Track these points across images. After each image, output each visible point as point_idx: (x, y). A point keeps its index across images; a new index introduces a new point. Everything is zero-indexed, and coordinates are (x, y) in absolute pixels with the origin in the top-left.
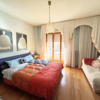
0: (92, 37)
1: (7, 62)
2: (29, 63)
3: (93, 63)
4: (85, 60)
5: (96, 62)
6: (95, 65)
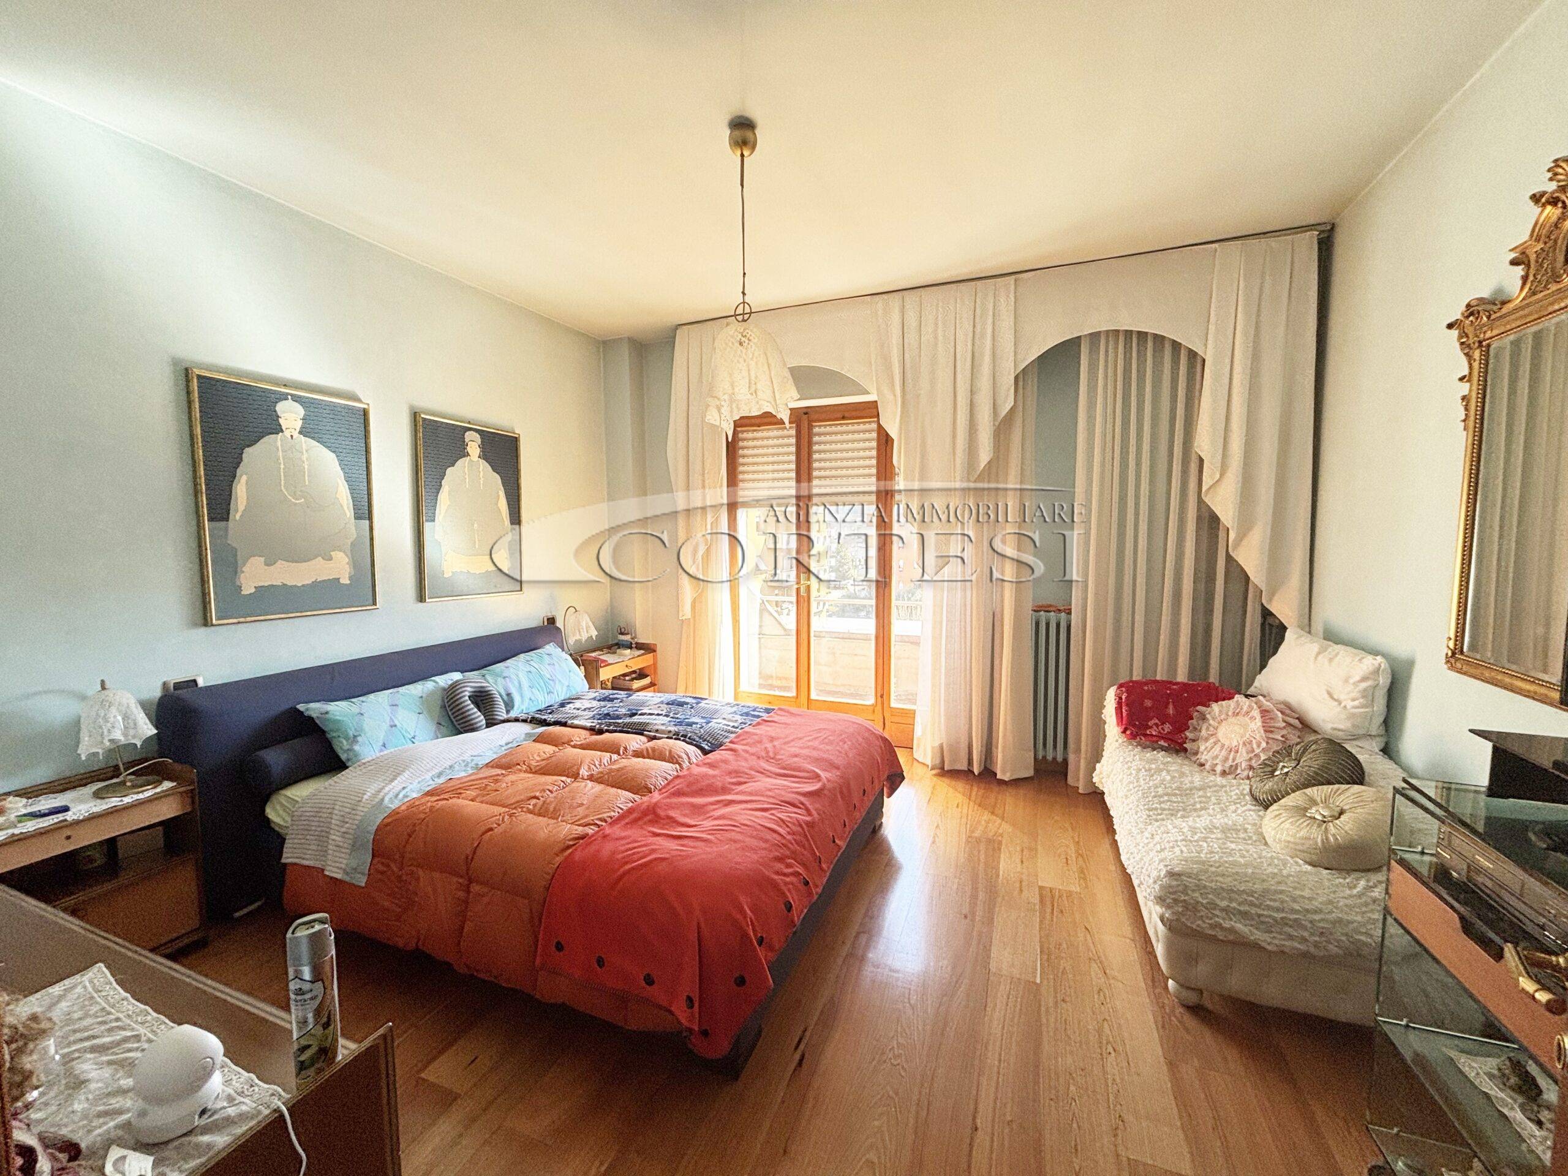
0: (1201, 460)
1: (314, 709)
2: (544, 723)
3: (1204, 733)
4: (1124, 697)
5: (1230, 713)
6: (1223, 746)
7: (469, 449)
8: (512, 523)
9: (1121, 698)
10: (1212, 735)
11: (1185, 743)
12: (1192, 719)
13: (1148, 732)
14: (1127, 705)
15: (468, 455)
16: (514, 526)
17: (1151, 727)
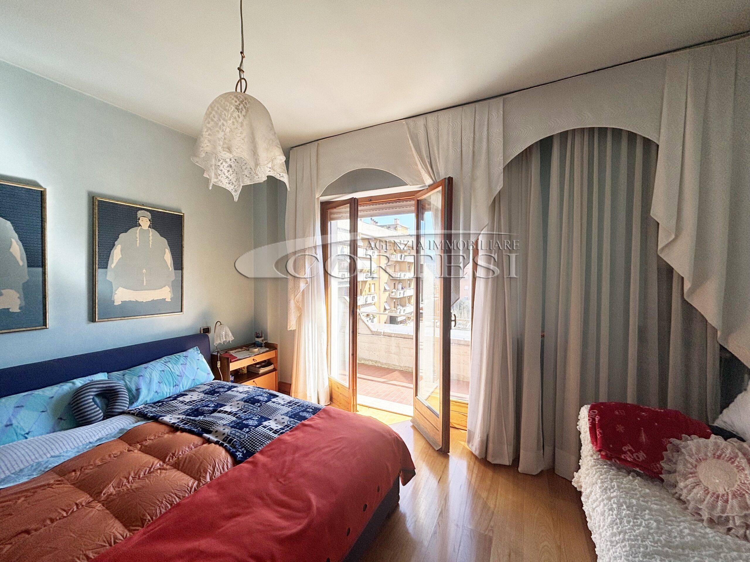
0: (657, 224)
2: (145, 417)
3: (680, 467)
4: (597, 419)
5: (709, 454)
6: (707, 491)
7: (140, 222)
8: (175, 269)
9: (594, 419)
10: (691, 473)
11: (662, 474)
12: (666, 450)
13: (623, 457)
14: (601, 428)
15: (140, 225)
16: (177, 271)
17: (625, 453)
